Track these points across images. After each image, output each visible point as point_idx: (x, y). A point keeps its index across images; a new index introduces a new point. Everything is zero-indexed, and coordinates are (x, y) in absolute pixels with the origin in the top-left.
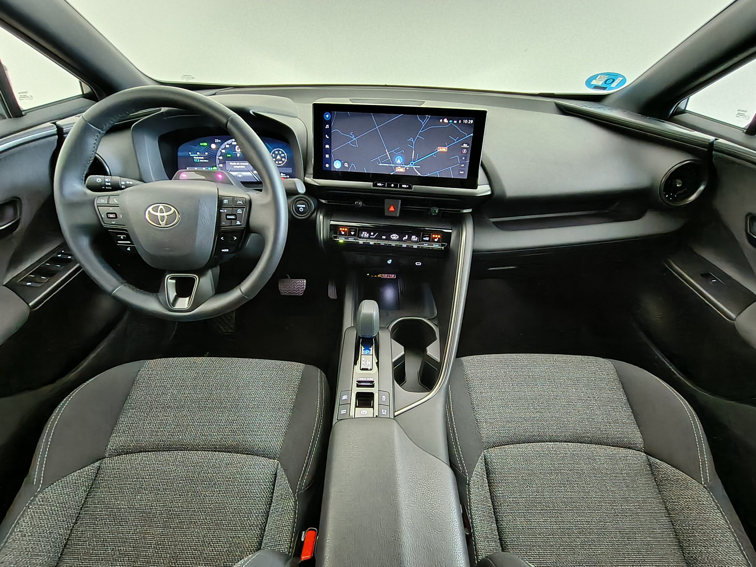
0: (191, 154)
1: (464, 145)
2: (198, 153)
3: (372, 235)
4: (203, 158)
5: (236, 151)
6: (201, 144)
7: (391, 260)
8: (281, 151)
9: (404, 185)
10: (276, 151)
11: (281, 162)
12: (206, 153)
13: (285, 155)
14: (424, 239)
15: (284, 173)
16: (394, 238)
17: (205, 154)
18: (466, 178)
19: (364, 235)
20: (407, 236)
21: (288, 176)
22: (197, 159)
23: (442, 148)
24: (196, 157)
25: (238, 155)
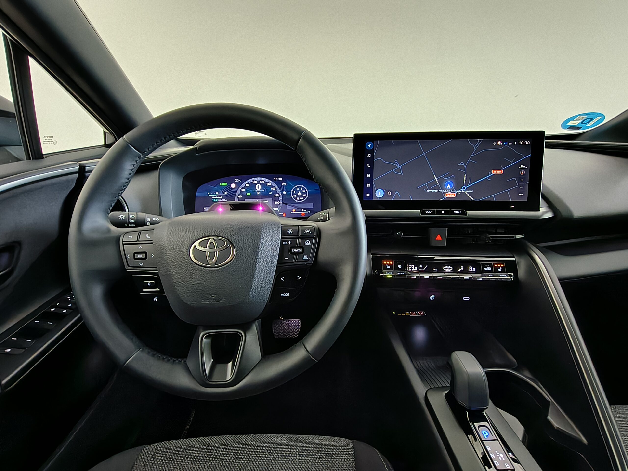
0: (210, 194)
1: (522, 166)
2: (217, 193)
3: (421, 268)
4: (221, 197)
5: (256, 190)
6: (221, 184)
7: (434, 296)
8: (303, 188)
9: (456, 212)
10: (297, 187)
11: (302, 198)
12: (226, 193)
13: (306, 191)
14: (485, 269)
15: (304, 209)
16: (448, 270)
17: (224, 194)
18: (527, 200)
19: (411, 268)
20: (462, 267)
21: (309, 212)
22: (216, 199)
23: (497, 171)
24: (215, 196)
25: (258, 193)
